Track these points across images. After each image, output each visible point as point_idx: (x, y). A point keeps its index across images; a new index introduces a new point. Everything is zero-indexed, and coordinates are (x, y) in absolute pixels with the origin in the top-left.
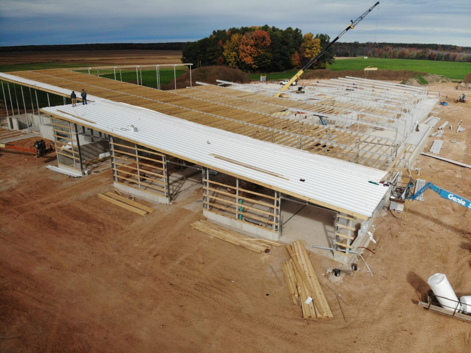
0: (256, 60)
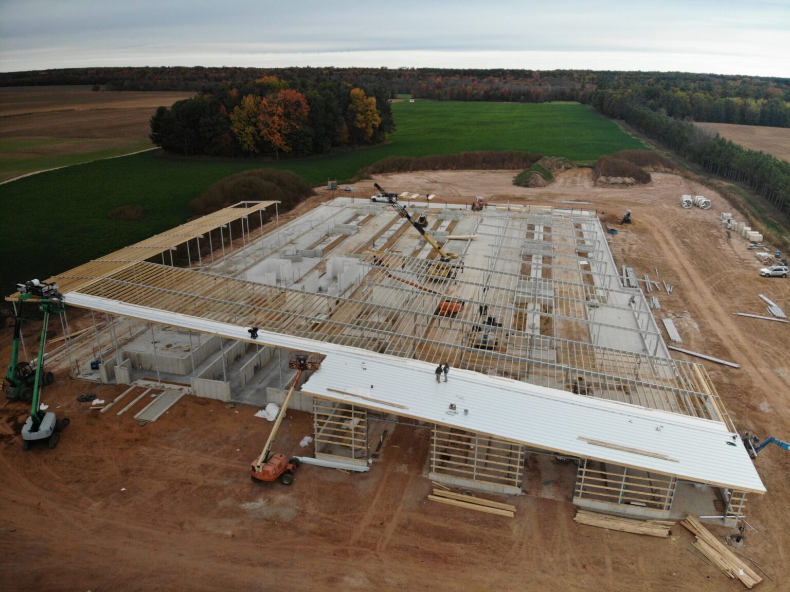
0: (289, 139)
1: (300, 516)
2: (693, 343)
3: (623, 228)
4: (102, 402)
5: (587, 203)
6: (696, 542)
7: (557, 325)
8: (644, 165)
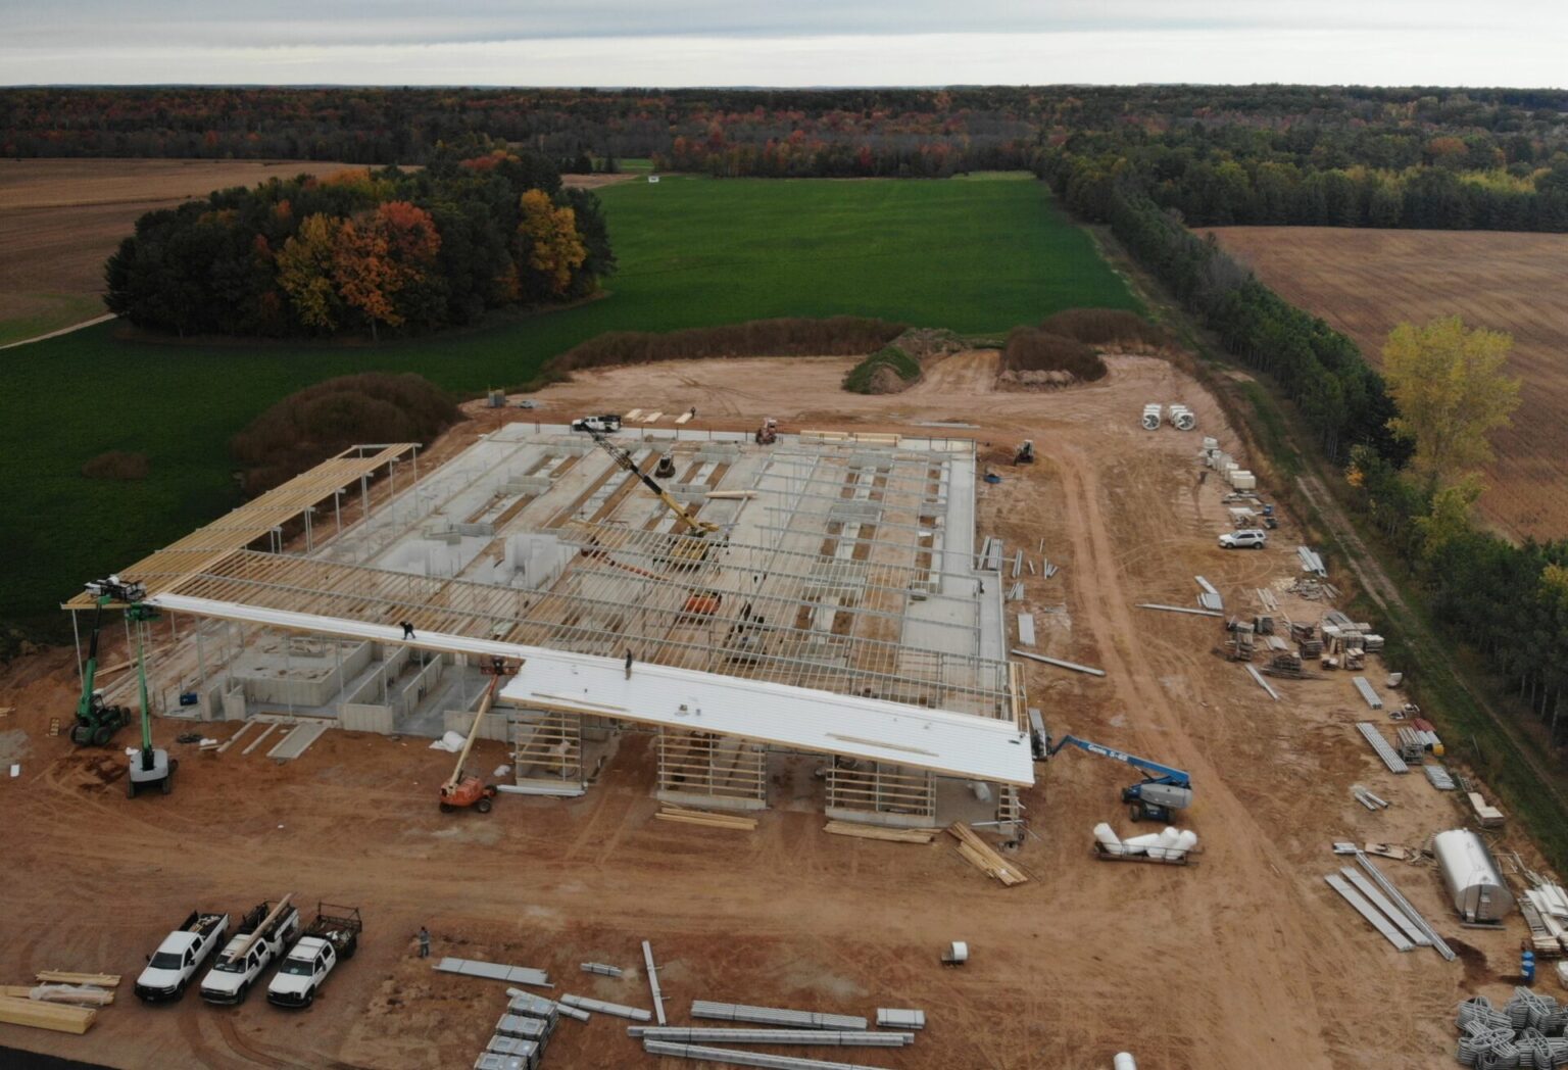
0: (399, 301)
2: (1051, 646)
3: (1014, 472)
4: (215, 742)
5: (966, 425)
6: (959, 847)
7: (859, 626)
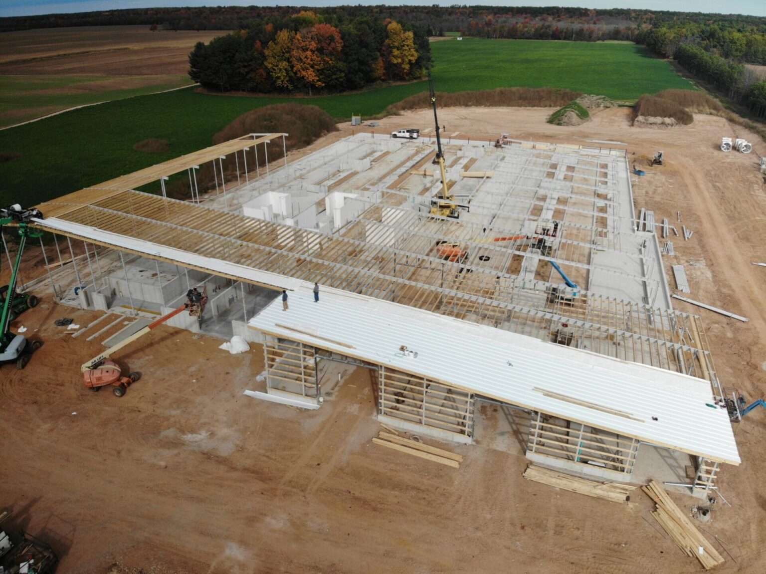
0: (321, 74)
1: (238, 451)
2: (701, 293)
3: (652, 170)
4: (77, 327)
5: (619, 143)
6: (656, 511)
8: (689, 105)
